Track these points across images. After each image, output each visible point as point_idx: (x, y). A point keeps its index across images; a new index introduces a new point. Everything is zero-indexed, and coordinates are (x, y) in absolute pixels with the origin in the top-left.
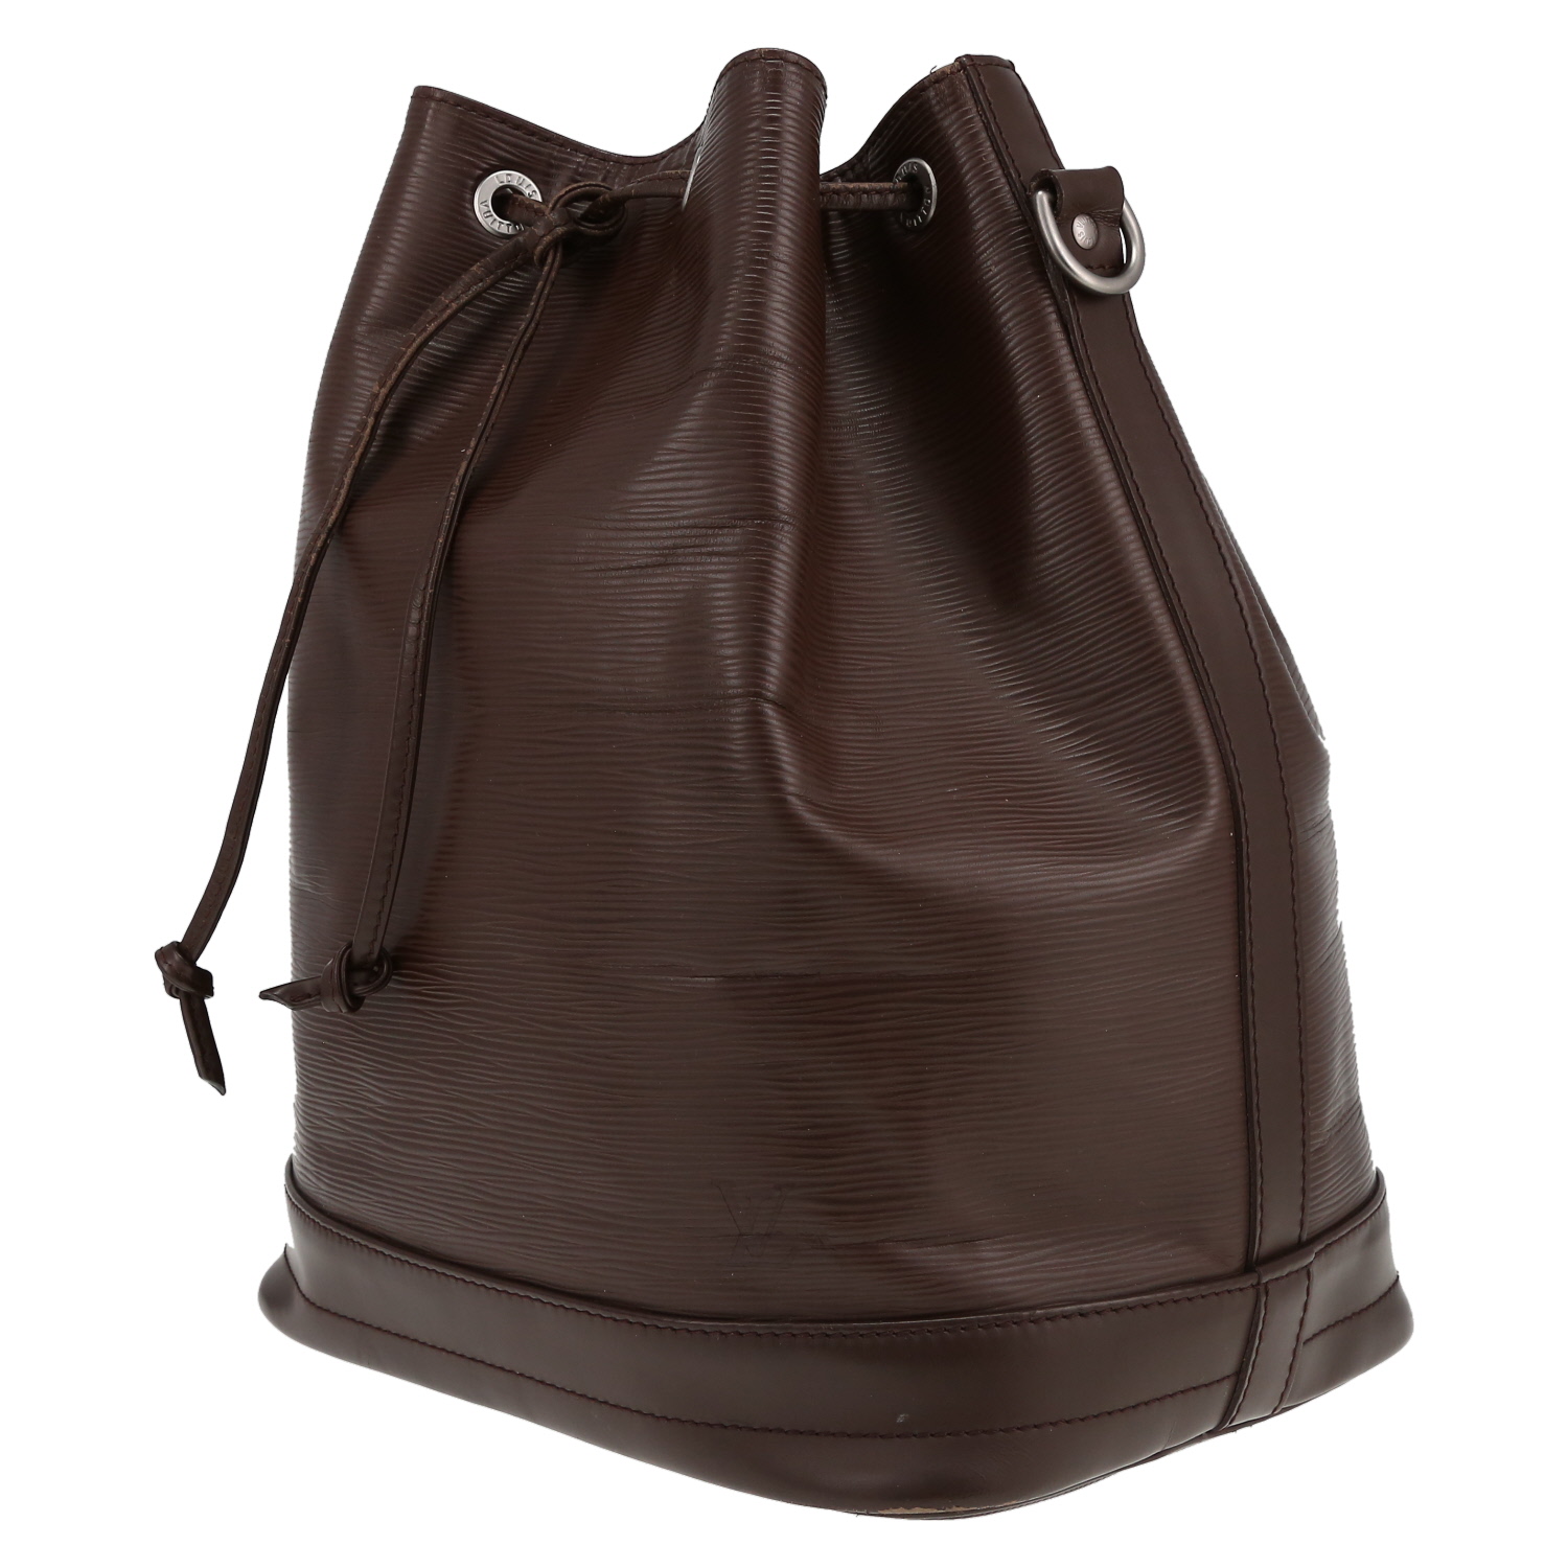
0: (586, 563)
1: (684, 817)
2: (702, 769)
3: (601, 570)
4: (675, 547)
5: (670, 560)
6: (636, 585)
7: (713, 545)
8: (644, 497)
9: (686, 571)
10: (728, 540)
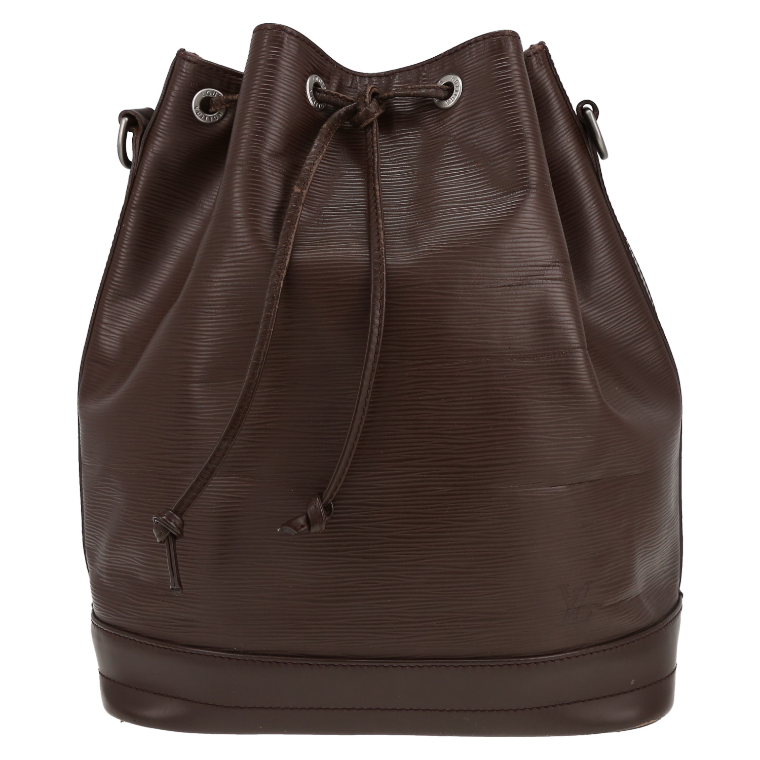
0: (479, 284)
1: (550, 408)
2: (559, 384)
3: (488, 288)
4: (527, 276)
5: (525, 282)
6: (511, 295)
7: (546, 275)
8: (508, 250)
9: (535, 288)
10: (555, 272)
